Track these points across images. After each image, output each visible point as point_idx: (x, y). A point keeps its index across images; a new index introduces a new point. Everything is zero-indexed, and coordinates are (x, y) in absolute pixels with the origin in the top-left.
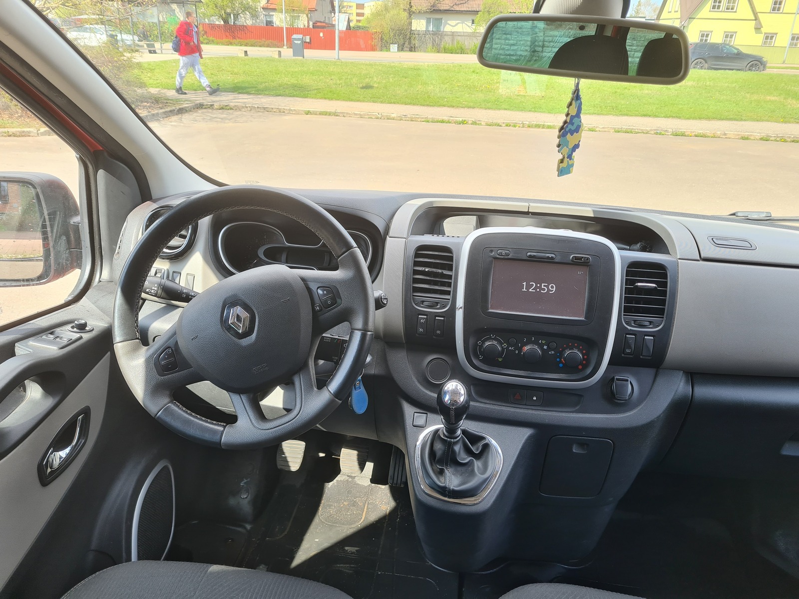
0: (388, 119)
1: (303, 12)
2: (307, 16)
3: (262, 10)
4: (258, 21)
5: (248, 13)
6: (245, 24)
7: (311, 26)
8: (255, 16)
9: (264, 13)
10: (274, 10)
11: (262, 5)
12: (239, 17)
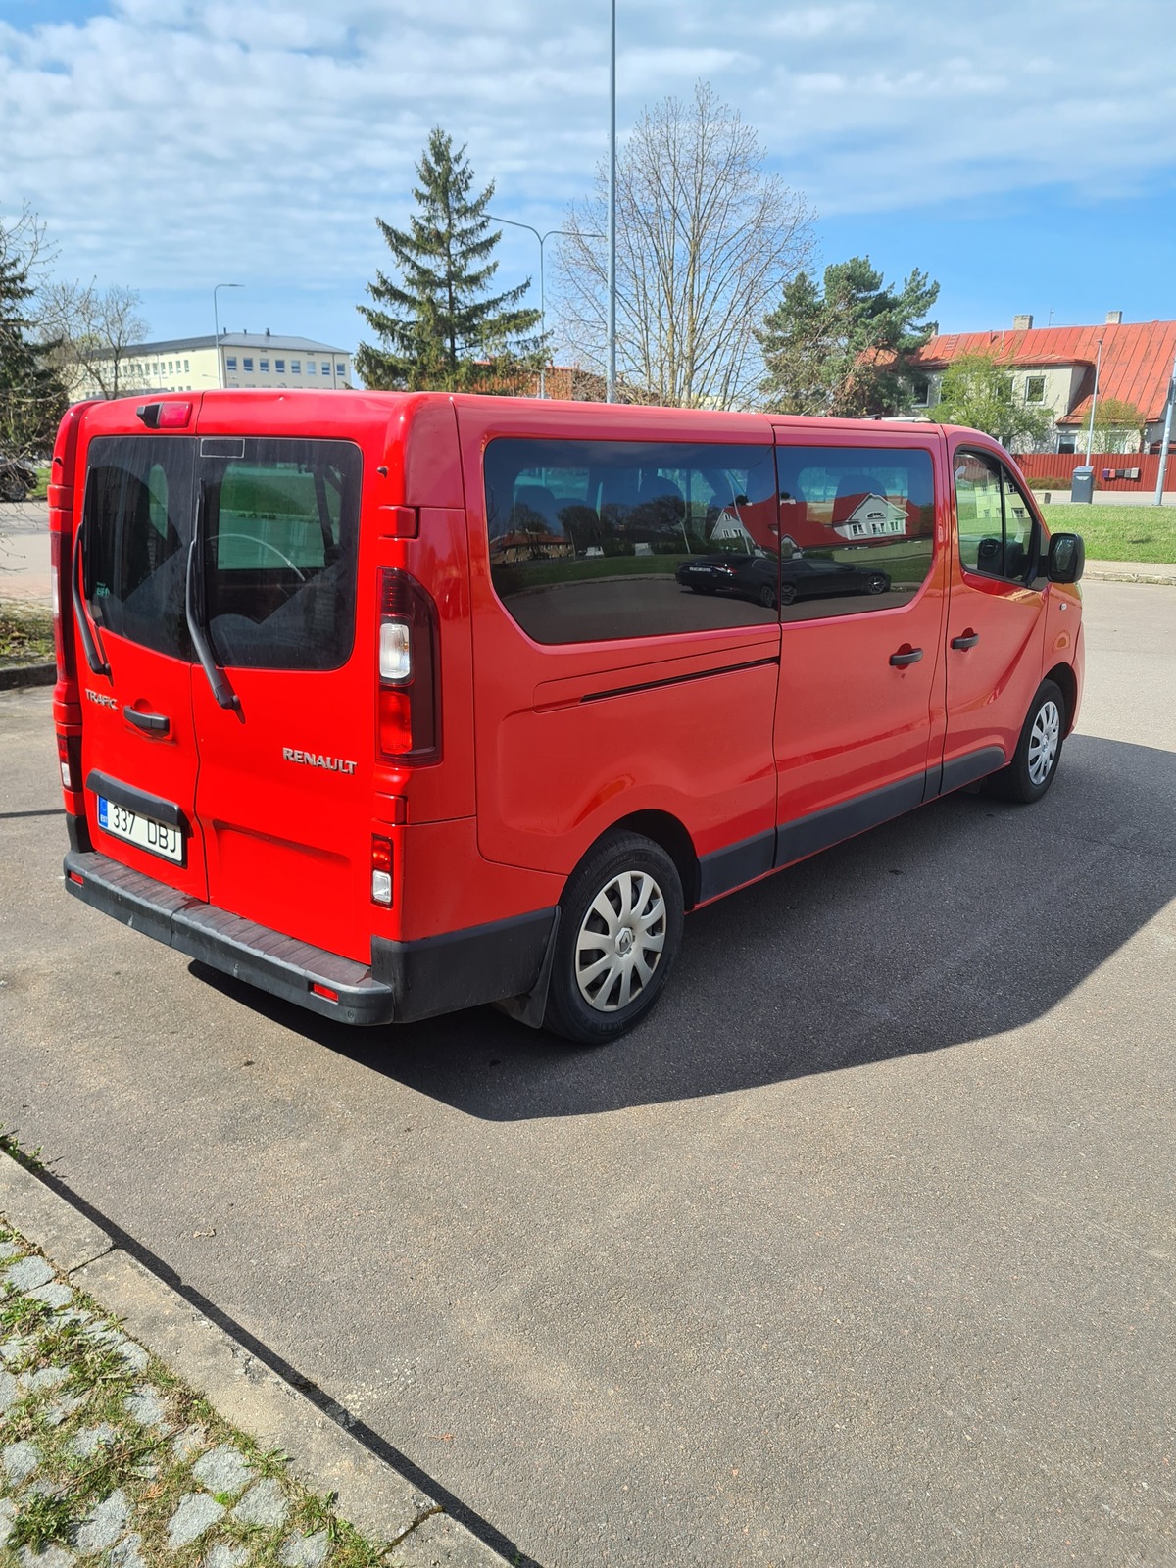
0: (1148, 583)
1: (1134, 426)
2: (1141, 433)
3: (1056, 427)
4: (1045, 445)
5: (1028, 433)
6: (1020, 452)
7: (1147, 450)
8: (1040, 437)
9: (1059, 432)
10: (1078, 426)
11: (1056, 420)
12: (1012, 441)
